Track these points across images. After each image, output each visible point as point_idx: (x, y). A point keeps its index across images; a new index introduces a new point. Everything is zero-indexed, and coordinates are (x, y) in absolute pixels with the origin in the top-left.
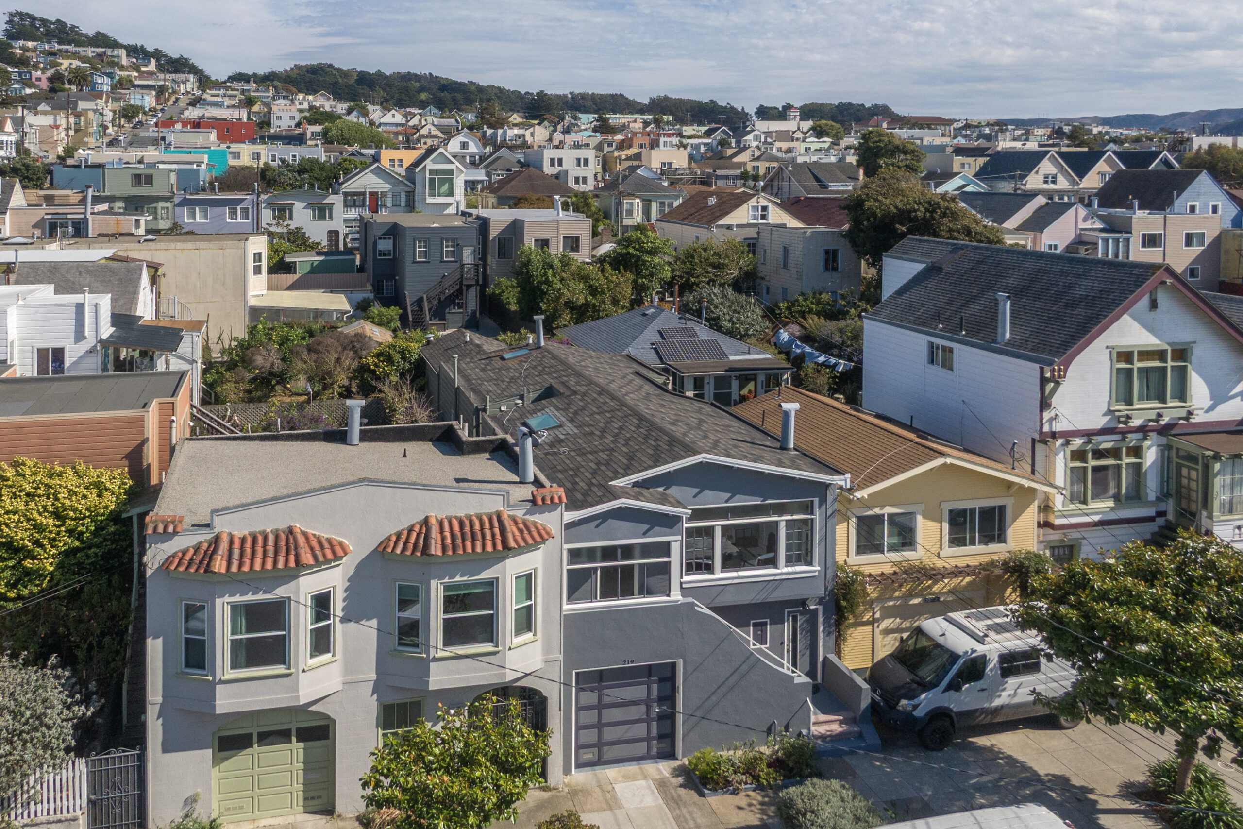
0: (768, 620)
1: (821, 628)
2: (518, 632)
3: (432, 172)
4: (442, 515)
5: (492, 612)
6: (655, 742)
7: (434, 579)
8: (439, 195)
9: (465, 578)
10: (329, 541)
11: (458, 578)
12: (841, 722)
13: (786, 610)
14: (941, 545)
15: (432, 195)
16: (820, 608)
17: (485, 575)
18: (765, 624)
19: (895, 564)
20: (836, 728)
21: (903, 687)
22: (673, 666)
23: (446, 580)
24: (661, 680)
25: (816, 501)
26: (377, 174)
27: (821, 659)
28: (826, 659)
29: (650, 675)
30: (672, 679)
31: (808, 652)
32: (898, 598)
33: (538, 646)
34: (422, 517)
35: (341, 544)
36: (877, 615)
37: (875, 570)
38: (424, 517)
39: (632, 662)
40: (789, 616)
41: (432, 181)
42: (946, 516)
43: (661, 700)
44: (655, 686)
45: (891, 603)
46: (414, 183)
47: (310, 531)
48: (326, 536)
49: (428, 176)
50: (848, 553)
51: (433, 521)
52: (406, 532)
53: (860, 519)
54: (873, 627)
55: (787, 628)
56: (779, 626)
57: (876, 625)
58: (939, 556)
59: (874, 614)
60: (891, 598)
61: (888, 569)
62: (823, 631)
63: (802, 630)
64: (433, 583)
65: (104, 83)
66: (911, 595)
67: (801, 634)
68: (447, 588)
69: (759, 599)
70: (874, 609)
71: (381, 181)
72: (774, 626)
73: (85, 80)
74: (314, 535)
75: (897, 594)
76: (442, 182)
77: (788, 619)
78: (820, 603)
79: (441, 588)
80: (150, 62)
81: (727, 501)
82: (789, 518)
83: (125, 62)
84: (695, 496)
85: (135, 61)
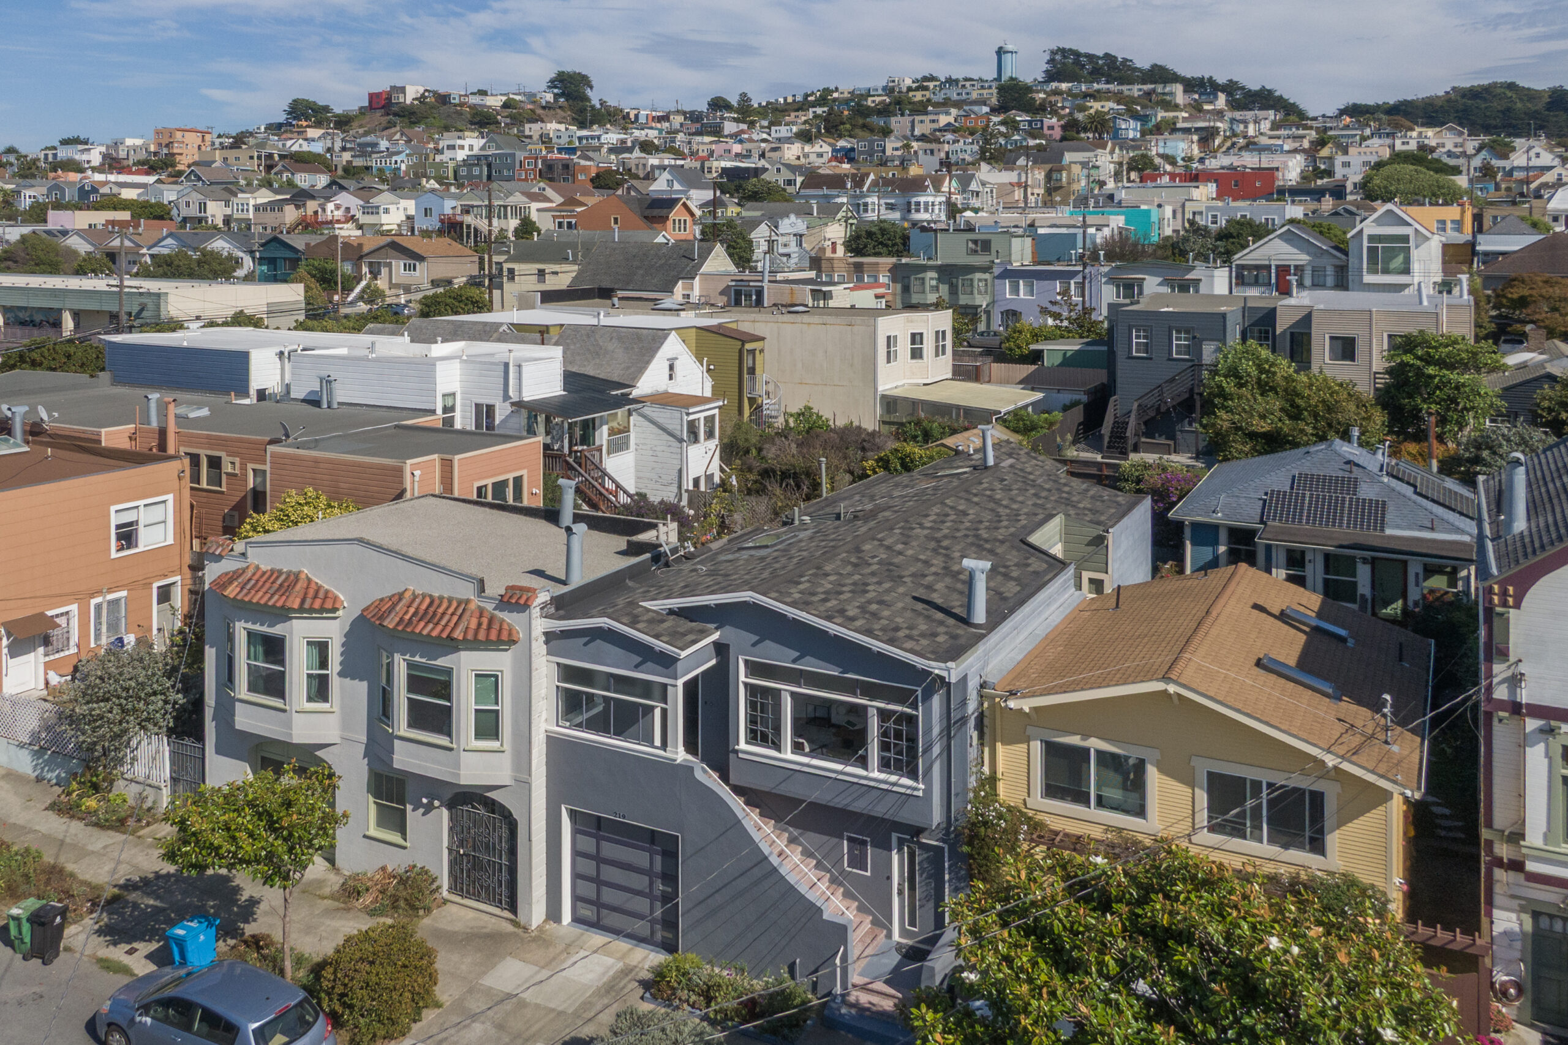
0: (868, 839)
1: (947, 878)
2: (479, 735)
3: (1371, 238)
4: (420, 591)
5: (448, 704)
7: (396, 653)
8: (1386, 271)
9: (425, 660)
11: (417, 659)
13: (896, 835)
14: (1194, 824)
15: (1373, 271)
16: (945, 847)
17: (441, 662)
18: (864, 843)
19: (1108, 828)
22: (674, 839)
23: (407, 657)
25: (919, 691)
26: (1287, 241)
29: (653, 843)
31: (930, 905)
33: (506, 759)
35: (335, 597)
38: (403, 590)
40: (900, 844)
41: (1372, 251)
42: (1202, 779)
43: (664, 876)
44: (658, 858)
46: (1346, 254)
48: (326, 587)
49: (1365, 244)
51: (409, 594)
52: (386, 600)
53: (1052, 750)
55: (897, 859)
56: (884, 852)
64: (395, 657)
65: (1129, 129)
67: (921, 875)
68: (411, 666)
71: (1295, 251)
72: (877, 850)
73: (1103, 125)
76: (1391, 254)
77: (902, 849)
78: (944, 840)
79: (403, 666)
80: (1216, 98)
81: (794, 661)
82: (882, 705)
83: (1180, 98)
84: (754, 645)
85: (1196, 96)
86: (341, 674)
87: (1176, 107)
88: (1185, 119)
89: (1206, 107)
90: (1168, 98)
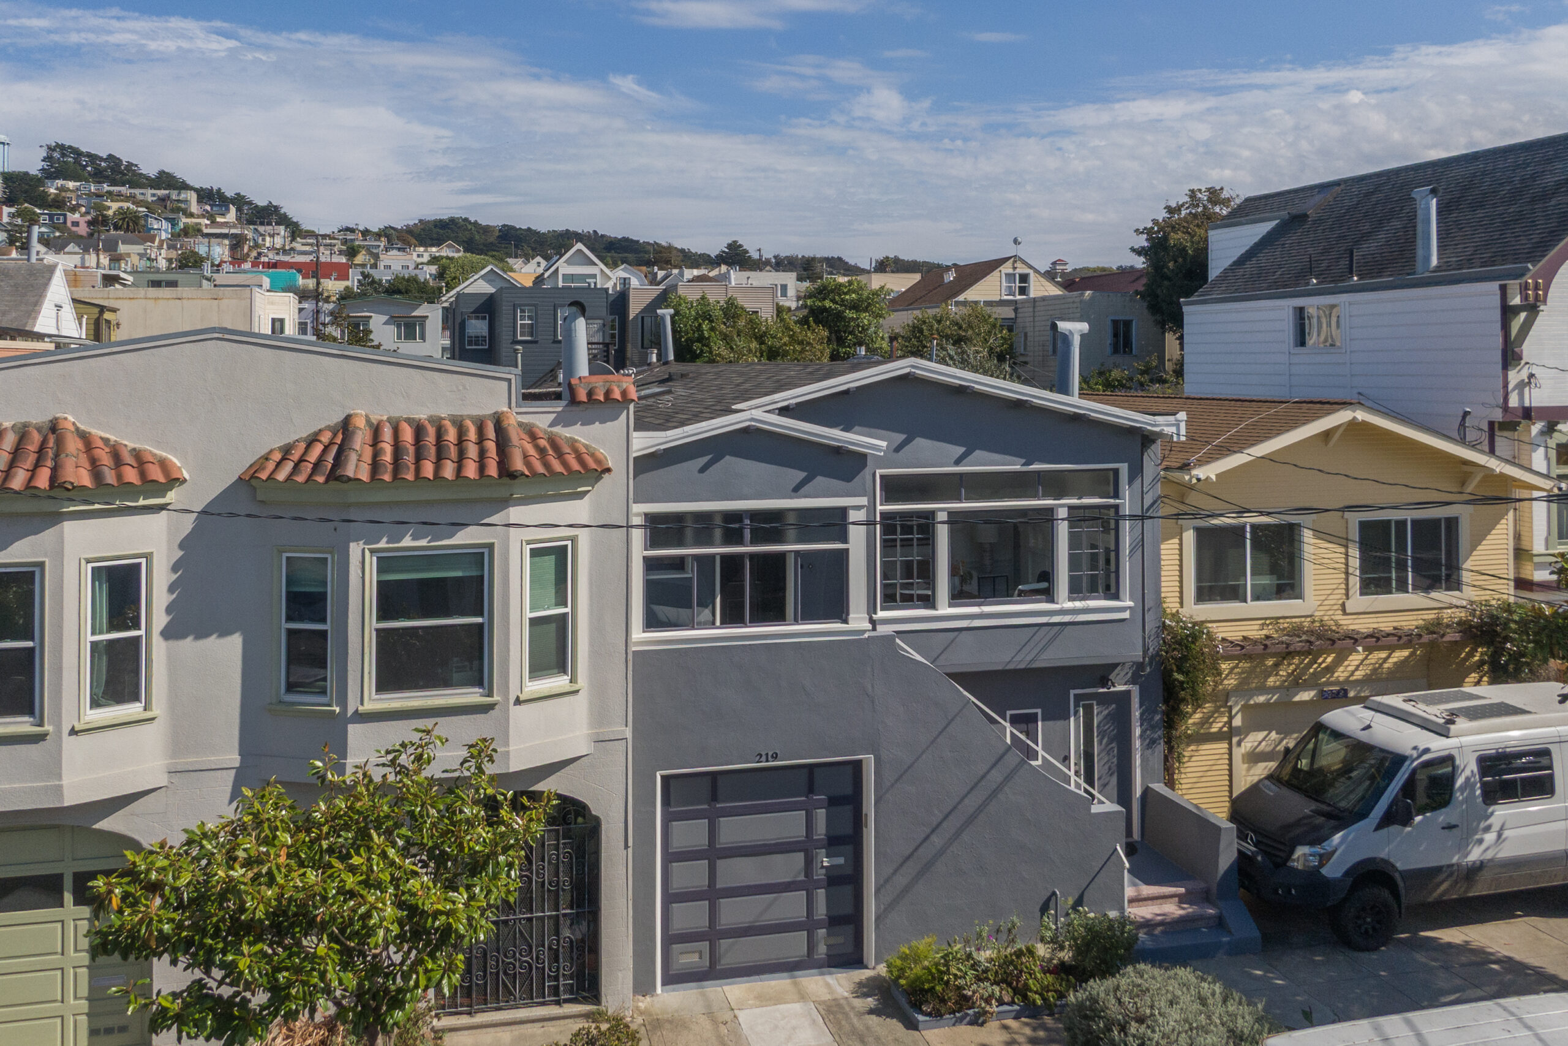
0: (1039, 711)
1: (1137, 731)
2: (538, 669)
4: (379, 415)
5: (479, 620)
6: (822, 932)
7: (357, 540)
9: (423, 543)
10: (137, 454)
11: (407, 542)
12: (1182, 899)
13: (1072, 692)
14: (1347, 590)
16: (1135, 690)
18: (1033, 719)
19: (1266, 622)
20: (1172, 909)
21: (1298, 823)
22: (857, 765)
23: (382, 544)
24: (834, 802)
25: (1124, 468)
27: (1138, 792)
28: (1147, 792)
29: (811, 790)
30: (855, 799)
31: (1114, 780)
32: (1273, 690)
33: (580, 705)
34: (337, 418)
35: (163, 464)
36: (1237, 722)
37: (1234, 633)
38: (342, 417)
39: (775, 757)
40: (1077, 705)
42: (1354, 534)
43: (833, 842)
44: (821, 814)
45: (1261, 699)
47: (97, 432)
48: (131, 445)
50: (1181, 598)
51: (360, 423)
52: (303, 445)
54: (1230, 744)
55: (1074, 726)
56: (1060, 723)
57: (1235, 740)
58: (1344, 612)
59: (1231, 718)
60: (1262, 689)
61: (1254, 631)
62: (1141, 736)
63: (1102, 734)
64: (355, 549)
65: (162, 229)
66: (1296, 683)
67: (1100, 742)
68: (385, 564)
69: (1021, 661)
70: (1231, 708)
72: (1050, 723)
73: (136, 223)
74: (106, 441)
75: (1271, 681)
77: (1076, 713)
78: (1133, 681)
79: (372, 563)
80: (228, 210)
81: (957, 462)
82: (1074, 501)
83: (194, 208)
84: (898, 449)
85: (208, 208)
86: (168, 634)
87: (192, 215)
88: (206, 225)
89: (219, 219)
90: (183, 206)
